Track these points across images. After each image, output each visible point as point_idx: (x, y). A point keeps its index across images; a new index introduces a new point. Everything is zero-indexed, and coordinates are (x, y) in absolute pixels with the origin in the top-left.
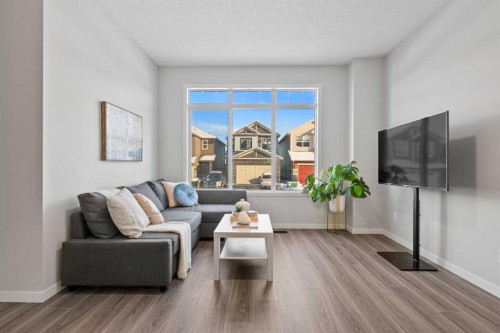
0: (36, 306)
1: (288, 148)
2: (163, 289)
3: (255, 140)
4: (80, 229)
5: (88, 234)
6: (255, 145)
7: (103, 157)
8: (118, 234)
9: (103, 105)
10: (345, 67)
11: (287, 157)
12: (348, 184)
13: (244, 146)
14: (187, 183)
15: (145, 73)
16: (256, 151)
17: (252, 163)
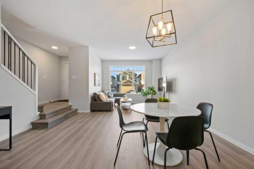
0: (87, 113)
1: (141, 79)
2: (110, 111)
3: (128, 76)
4: (93, 99)
5: (95, 100)
6: (128, 79)
7: (95, 85)
8: (101, 101)
9: (95, 74)
10: (151, 61)
11: (140, 83)
12: (152, 91)
13: (123, 78)
14: (110, 91)
15: (99, 63)
16: (128, 80)
17: (126, 85)
